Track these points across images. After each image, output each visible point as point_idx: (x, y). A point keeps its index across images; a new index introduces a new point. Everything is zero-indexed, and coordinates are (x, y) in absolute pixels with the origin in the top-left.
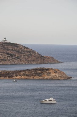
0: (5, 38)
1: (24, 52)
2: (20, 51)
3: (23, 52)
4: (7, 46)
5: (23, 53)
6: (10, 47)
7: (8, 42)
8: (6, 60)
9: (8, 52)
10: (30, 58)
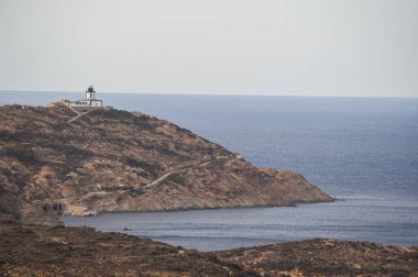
0: (91, 90)
1: (186, 151)
2: (172, 147)
3: (184, 153)
4: (110, 128)
5: (188, 158)
6: (122, 130)
7: (105, 105)
8: (140, 192)
9: (128, 153)
10: (226, 182)
